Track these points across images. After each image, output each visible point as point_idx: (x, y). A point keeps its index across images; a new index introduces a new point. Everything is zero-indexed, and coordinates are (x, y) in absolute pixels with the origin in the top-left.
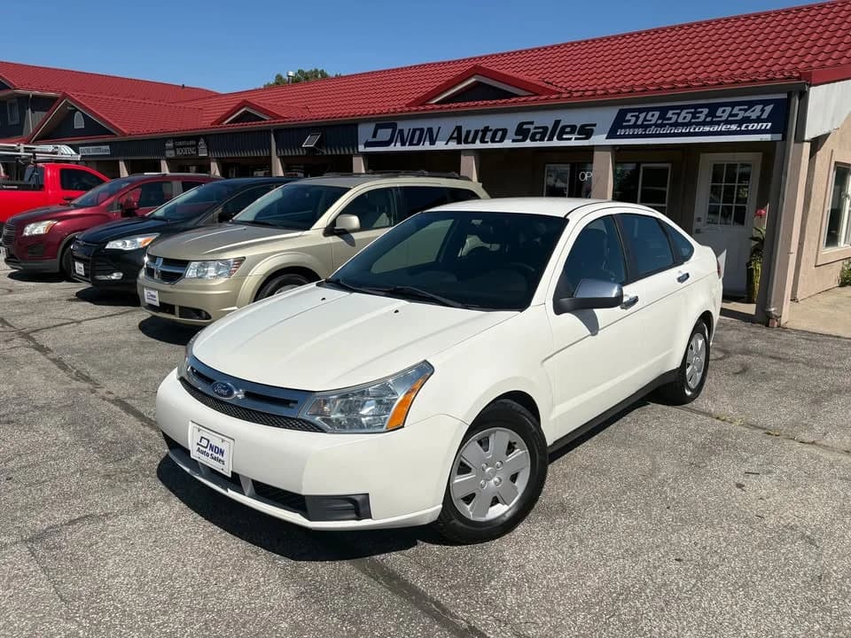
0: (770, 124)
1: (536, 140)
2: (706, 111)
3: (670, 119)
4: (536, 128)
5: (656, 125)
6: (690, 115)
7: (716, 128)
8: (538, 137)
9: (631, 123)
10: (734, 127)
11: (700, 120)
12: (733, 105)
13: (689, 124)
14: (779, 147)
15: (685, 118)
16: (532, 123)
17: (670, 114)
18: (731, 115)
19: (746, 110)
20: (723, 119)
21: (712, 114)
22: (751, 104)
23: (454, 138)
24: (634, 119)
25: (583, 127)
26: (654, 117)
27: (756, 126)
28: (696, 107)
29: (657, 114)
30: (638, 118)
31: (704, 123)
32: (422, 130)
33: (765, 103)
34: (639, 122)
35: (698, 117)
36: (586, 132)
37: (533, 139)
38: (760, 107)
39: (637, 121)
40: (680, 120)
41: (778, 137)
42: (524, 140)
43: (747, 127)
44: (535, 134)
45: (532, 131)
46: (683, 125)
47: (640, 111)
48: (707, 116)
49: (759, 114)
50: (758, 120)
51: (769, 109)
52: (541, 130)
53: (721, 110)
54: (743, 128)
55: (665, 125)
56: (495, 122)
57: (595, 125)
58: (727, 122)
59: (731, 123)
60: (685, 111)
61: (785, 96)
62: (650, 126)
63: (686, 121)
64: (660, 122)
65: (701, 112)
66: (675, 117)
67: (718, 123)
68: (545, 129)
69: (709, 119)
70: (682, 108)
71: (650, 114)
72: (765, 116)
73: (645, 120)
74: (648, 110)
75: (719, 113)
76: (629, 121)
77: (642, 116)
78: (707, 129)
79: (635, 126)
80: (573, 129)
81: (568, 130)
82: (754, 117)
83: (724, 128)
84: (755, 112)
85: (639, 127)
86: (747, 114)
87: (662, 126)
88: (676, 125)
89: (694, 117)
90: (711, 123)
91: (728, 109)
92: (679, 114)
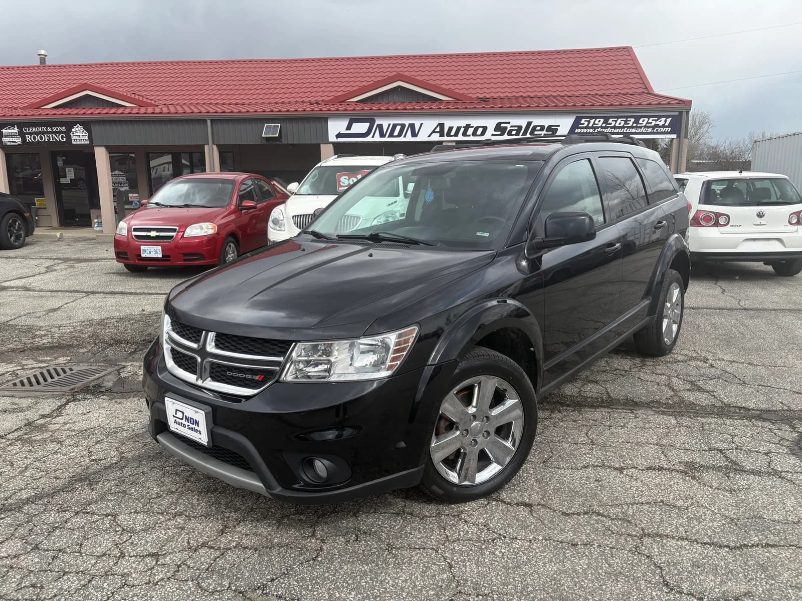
0: (670, 129)
1: (513, 135)
2: (633, 120)
3: (611, 124)
4: (511, 127)
5: (601, 127)
6: (623, 123)
7: (639, 130)
8: (514, 132)
9: (585, 125)
10: (650, 130)
11: (630, 125)
12: (649, 117)
13: (623, 127)
14: (675, 142)
15: (620, 124)
16: (509, 123)
17: (610, 121)
18: (647, 123)
19: (656, 121)
20: (644, 125)
21: (637, 121)
22: (659, 117)
23: (437, 132)
24: (586, 123)
25: (550, 127)
26: (600, 122)
27: (662, 130)
28: (627, 117)
29: (602, 120)
30: (589, 122)
31: (632, 127)
32: (403, 126)
33: (667, 117)
34: (590, 125)
35: (629, 124)
36: (552, 130)
37: (510, 134)
38: (663, 119)
39: (588, 124)
40: (617, 125)
41: (674, 136)
42: (502, 134)
43: (657, 130)
44: (510, 131)
45: (509, 129)
46: (619, 127)
47: (591, 118)
48: (634, 123)
49: (664, 123)
50: (663, 126)
51: (669, 120)
52: (517, 128)
53: (642, 119)
54: (655, 131)
55: (608, 127)
56: (476, 122)
57: (559, 126)
58: (645, 127)
59: (648, 127)
60: (620, 120)
61: (677, 114)
62: (598, 128)
63: (622, 125)
64: (604, 125)
65: (630, 121)
66: (614, 122)
67: (641, 127)
68: (520, 127)
69: (635, 125)
70: (618, 117)
71: (598, 120)
72: (667, 124)
73: (594, 123)
74: (596, 118)
75: (641, 121)
76: (583, 124)
77: (592, 121)
78: (634, 130)
79: (587, 127)
80: (542, 128)
81: (538, 128)
82: (661, 124)
83: (644, 130)
84: (661, 122)
85: (590, 128)
86: (658, 122)
87: (606, 128)
88: (615, 127)
89: (625, 124)
90: (636, 127)
91: (646, 120)
92: (616, 121)
